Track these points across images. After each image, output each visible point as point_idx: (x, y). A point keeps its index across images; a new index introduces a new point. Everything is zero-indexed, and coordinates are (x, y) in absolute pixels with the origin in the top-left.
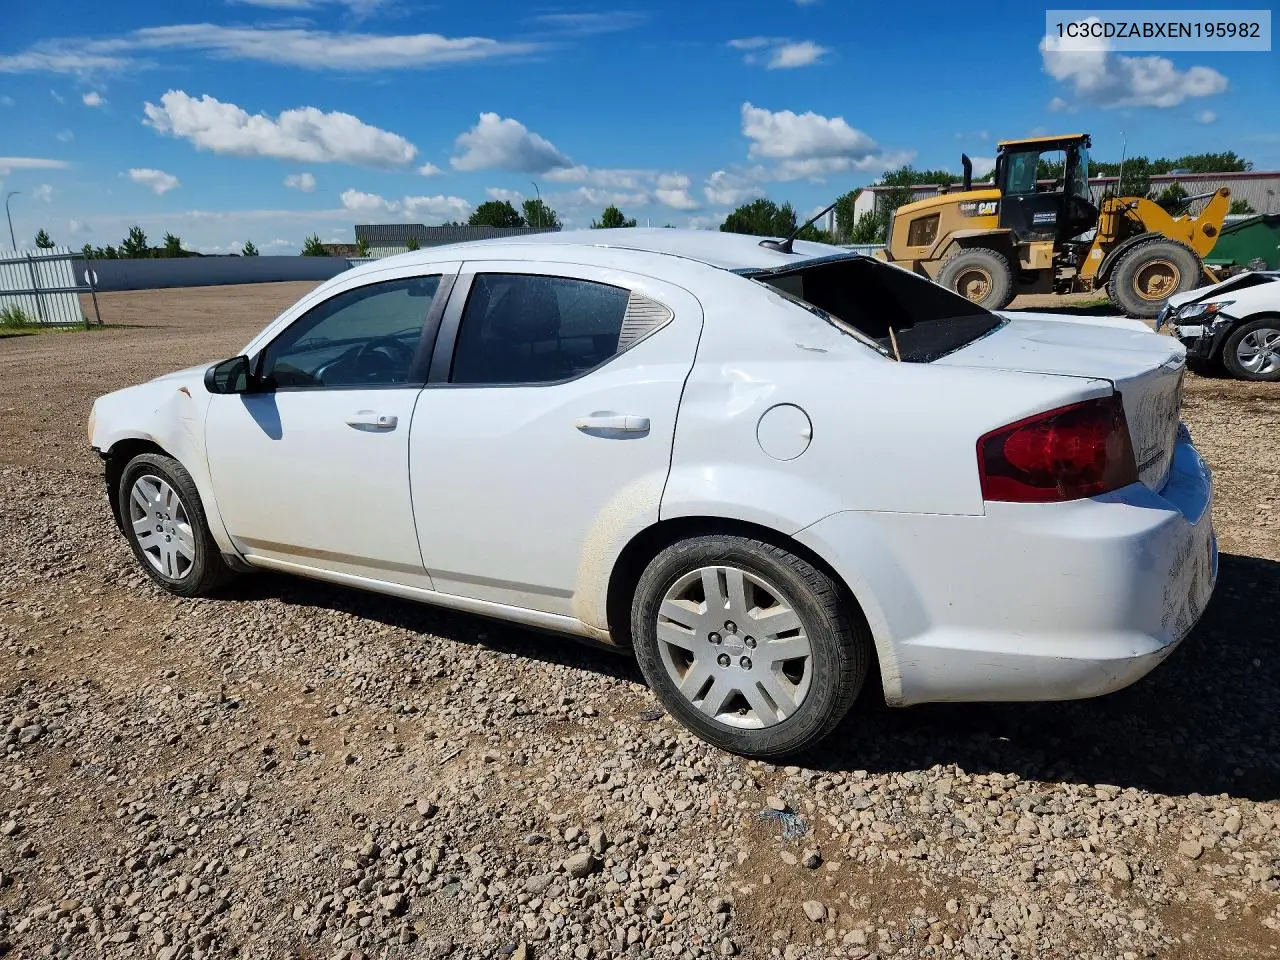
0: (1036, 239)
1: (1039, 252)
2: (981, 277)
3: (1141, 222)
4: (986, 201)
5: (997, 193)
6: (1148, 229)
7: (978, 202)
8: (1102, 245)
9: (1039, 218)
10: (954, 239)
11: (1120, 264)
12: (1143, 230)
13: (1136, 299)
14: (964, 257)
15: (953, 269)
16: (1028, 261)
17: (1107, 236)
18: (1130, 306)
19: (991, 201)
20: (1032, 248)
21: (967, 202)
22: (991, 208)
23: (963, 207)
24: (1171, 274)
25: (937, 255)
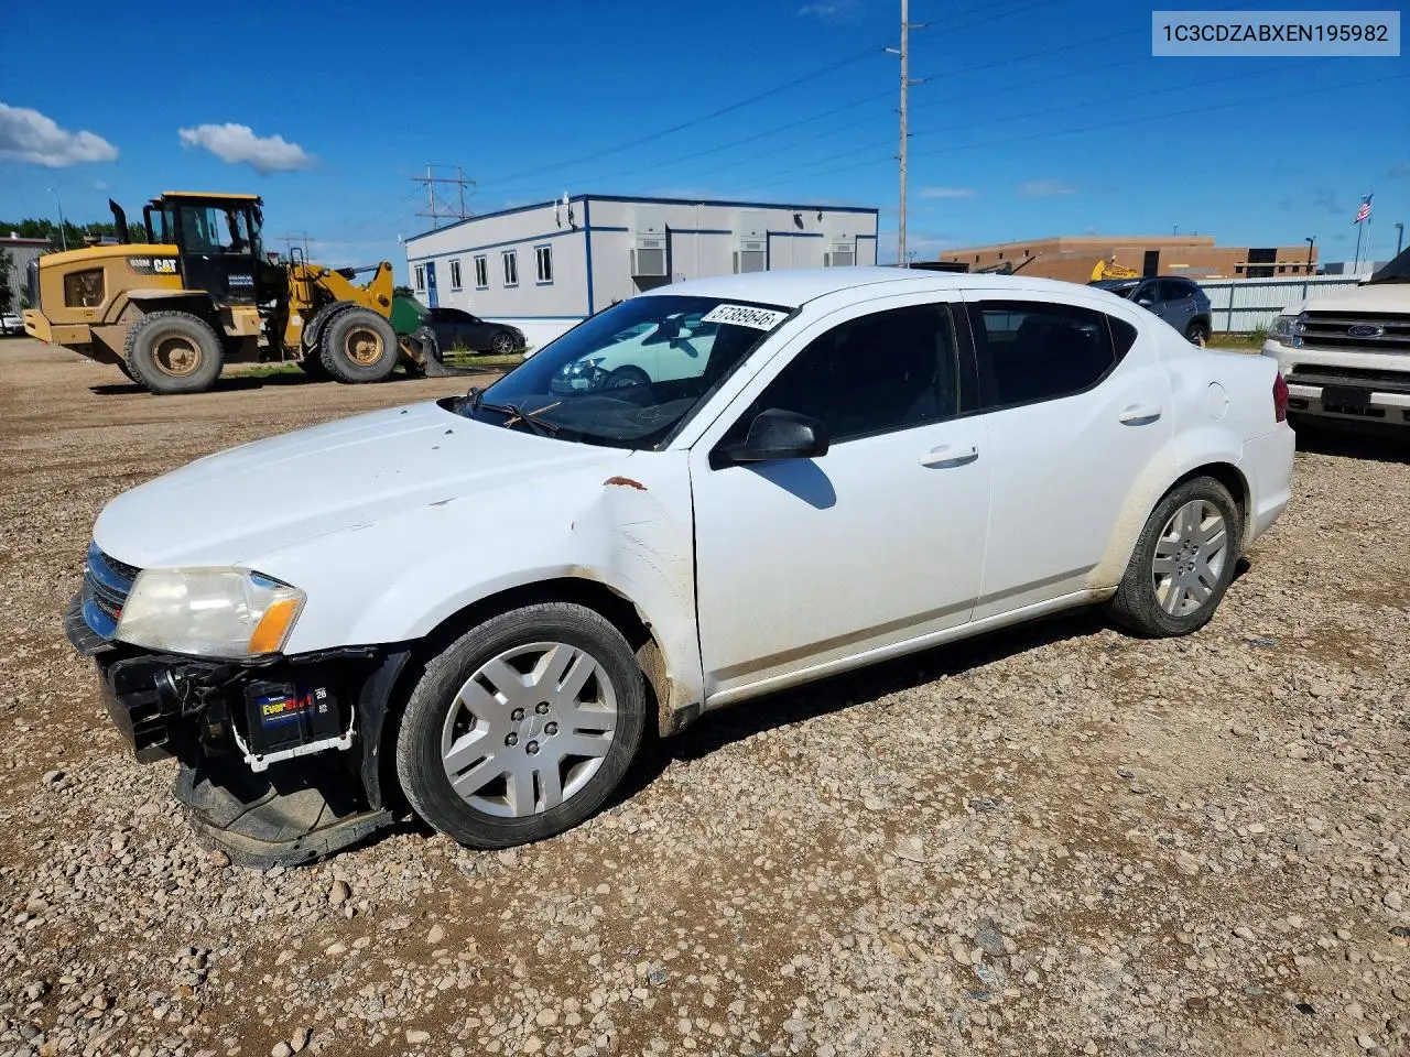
0: (236, 303)
1: (244, 317)
2: (187, 345)
3: (328, 291)
4: (162, 258)
5: (173, 249)
6: (337, 297)
7: (152, 258)
8: (301, 311)
9: (235, 280)
10: (131, 300)
11: (329, 331)
12: (333, 299)
13: (350, 365)
14: (159, 322)
15: (147, 335)
16: (233, 327)
17: (306, 302)
18: (347, 372)
19: (168, 257)
20: (234, 312)
21: (137, 257)
22: (169, 266)
23: (133, 262)
24: (374, 340)
25: (112, 317)
